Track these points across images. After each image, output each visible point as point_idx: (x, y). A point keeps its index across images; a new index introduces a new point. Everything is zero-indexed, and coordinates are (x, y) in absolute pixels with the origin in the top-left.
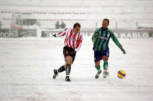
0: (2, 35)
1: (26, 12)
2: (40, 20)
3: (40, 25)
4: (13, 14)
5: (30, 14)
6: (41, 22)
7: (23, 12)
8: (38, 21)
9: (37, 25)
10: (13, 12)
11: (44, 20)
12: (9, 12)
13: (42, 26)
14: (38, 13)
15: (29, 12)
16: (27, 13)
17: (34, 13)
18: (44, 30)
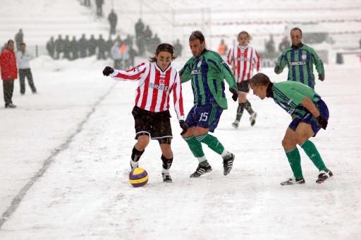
0: (268, 63)
1: (308, 21)
2: (334, 34)
3: (332, 42)
4: (286, 24)
5: (316, 23)
6: (335, 38)
7: (303, 21)
8: (330, 36)
9: (328, 42)
10: (287, 22)
11: (340, 33)
12: (280, 23)
13: (337, 44)
14: (330, 21)
15: (314, 20)
16: (311, 23)
17: (323, 21)
18: (341, 51)
